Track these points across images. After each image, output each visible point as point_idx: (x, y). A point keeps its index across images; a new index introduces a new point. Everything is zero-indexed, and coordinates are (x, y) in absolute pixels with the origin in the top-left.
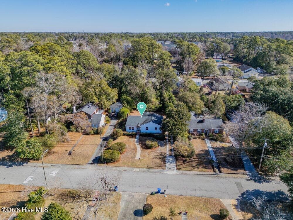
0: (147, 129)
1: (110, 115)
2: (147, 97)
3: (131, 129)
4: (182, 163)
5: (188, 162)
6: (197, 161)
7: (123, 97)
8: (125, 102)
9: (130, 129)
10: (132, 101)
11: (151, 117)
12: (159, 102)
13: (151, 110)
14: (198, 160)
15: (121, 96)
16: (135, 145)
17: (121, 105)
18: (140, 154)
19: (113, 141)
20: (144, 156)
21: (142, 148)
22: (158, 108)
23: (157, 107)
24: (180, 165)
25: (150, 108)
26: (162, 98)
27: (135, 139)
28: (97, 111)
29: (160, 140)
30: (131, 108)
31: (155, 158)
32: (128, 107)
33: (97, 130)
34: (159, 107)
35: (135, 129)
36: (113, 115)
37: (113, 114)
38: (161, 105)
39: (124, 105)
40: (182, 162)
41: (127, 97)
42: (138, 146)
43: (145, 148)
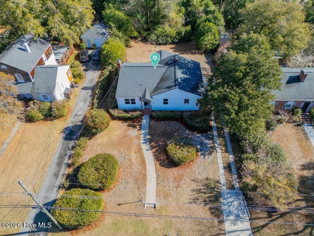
0: (166, 101)
1: (83, 59)
2: (159, 9)
3: (129, 103)
4: (267, 221)
5: (283, 215)
6: (303, 211)
7: (108, 11)
8: (113, 25)
9: (126, 103)
10: (127, 20)
11: (173, 68)
12: (184, 18)
13: (169, 39)
14: (303, 204)
15: (103, 8)
16: (140, 150)
17: (104, 31)
18: (155, 187)
19: (89, 139)
20: (166, 196)
21: (158, 163)
22: (183, 34)
23: (181, 34)
24: (263, 226)
25: (167, 36)
26: (190, 9)
27: (140, 130)
28: (48, 56)
29: (198, 133)
30: (126, 38)
31: (195, 200)
32: (121, 34)
33: (50, 109)
34: (186, 32)
35: (139, 104)
36: (90, 57)
37: (90, 52)
38: (189, 28)
39: (112, 32)
40: (265, 215)
41: (117, 12)
42: (149, 156)
43: (166, 162)
